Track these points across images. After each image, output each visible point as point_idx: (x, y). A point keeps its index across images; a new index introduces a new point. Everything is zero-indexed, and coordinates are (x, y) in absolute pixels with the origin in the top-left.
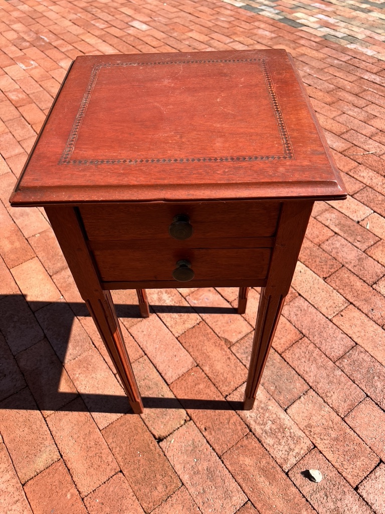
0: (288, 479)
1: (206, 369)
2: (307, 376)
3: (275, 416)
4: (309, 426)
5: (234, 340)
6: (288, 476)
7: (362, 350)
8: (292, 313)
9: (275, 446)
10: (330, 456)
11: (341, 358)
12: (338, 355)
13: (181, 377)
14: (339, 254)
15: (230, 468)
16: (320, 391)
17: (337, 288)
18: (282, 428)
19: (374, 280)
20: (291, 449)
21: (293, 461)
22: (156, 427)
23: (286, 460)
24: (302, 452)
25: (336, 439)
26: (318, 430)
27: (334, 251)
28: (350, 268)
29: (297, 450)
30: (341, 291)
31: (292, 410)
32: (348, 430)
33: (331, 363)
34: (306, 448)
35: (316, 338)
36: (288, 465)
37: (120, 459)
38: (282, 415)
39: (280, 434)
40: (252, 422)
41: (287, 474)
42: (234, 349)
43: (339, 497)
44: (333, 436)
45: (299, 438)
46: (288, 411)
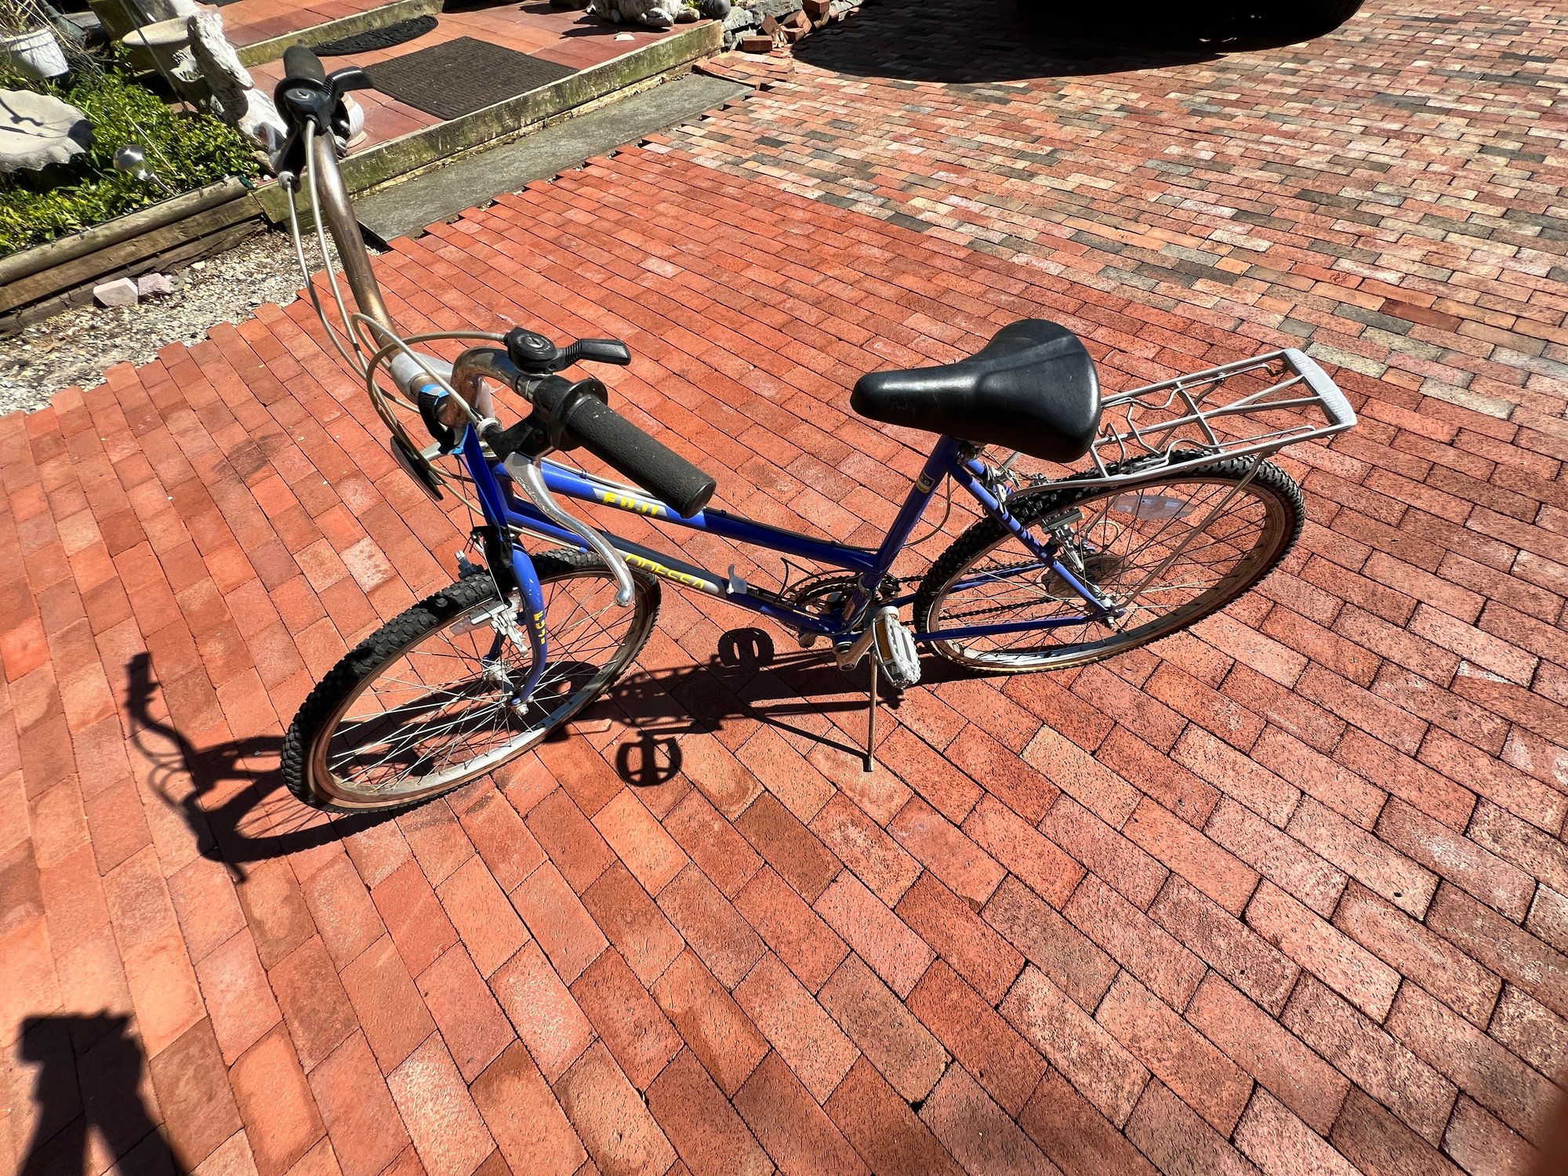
0: (1127, 1144)
1: (954, 960)
2: (1110, 946)
3: (1079, 1030)
4: (1134, 1039)
5: (982, 898)
6: (1126, 1137)
7: (1183, 882)
8: (1059, 830)
9: (1094, 1085)
10: (1179, 1088)
11: (1154, 902)
12: (1147, 898)
13: (919, 985)
14: (1104, 701)
15: (1036, 1139)
16: (1137, 972)
17: (1117, 768)
18: (1097, 1052)
19: (1170, 743)
20: (1117, 1087)
21: (1126, 1108)
22: (906, 1085)
23: (1116, 1109)
24: (1136, 1088)
25: (1181, 1056)
26: (1149, 1044)
27: (1096, 696)
28: (1127, 724)
29: (1127, 1088)
30: (1124, 773)
31: (1104, 1014)
32: (1196, 1036)
33: (1140, 916)
34: (1140, 1082)
35: (1106, 871)
36: (1122, 1117)
37: (865, 1154)
38: (1091, 1027)
39: (1095, 1063)
40: (1049, 1048)
41: (1123, 1132)
42: (987, 915)
43: (1210, 1161)
44: (1175, 1051)
45: (1126, 1064)
46: (1098, 1017)
